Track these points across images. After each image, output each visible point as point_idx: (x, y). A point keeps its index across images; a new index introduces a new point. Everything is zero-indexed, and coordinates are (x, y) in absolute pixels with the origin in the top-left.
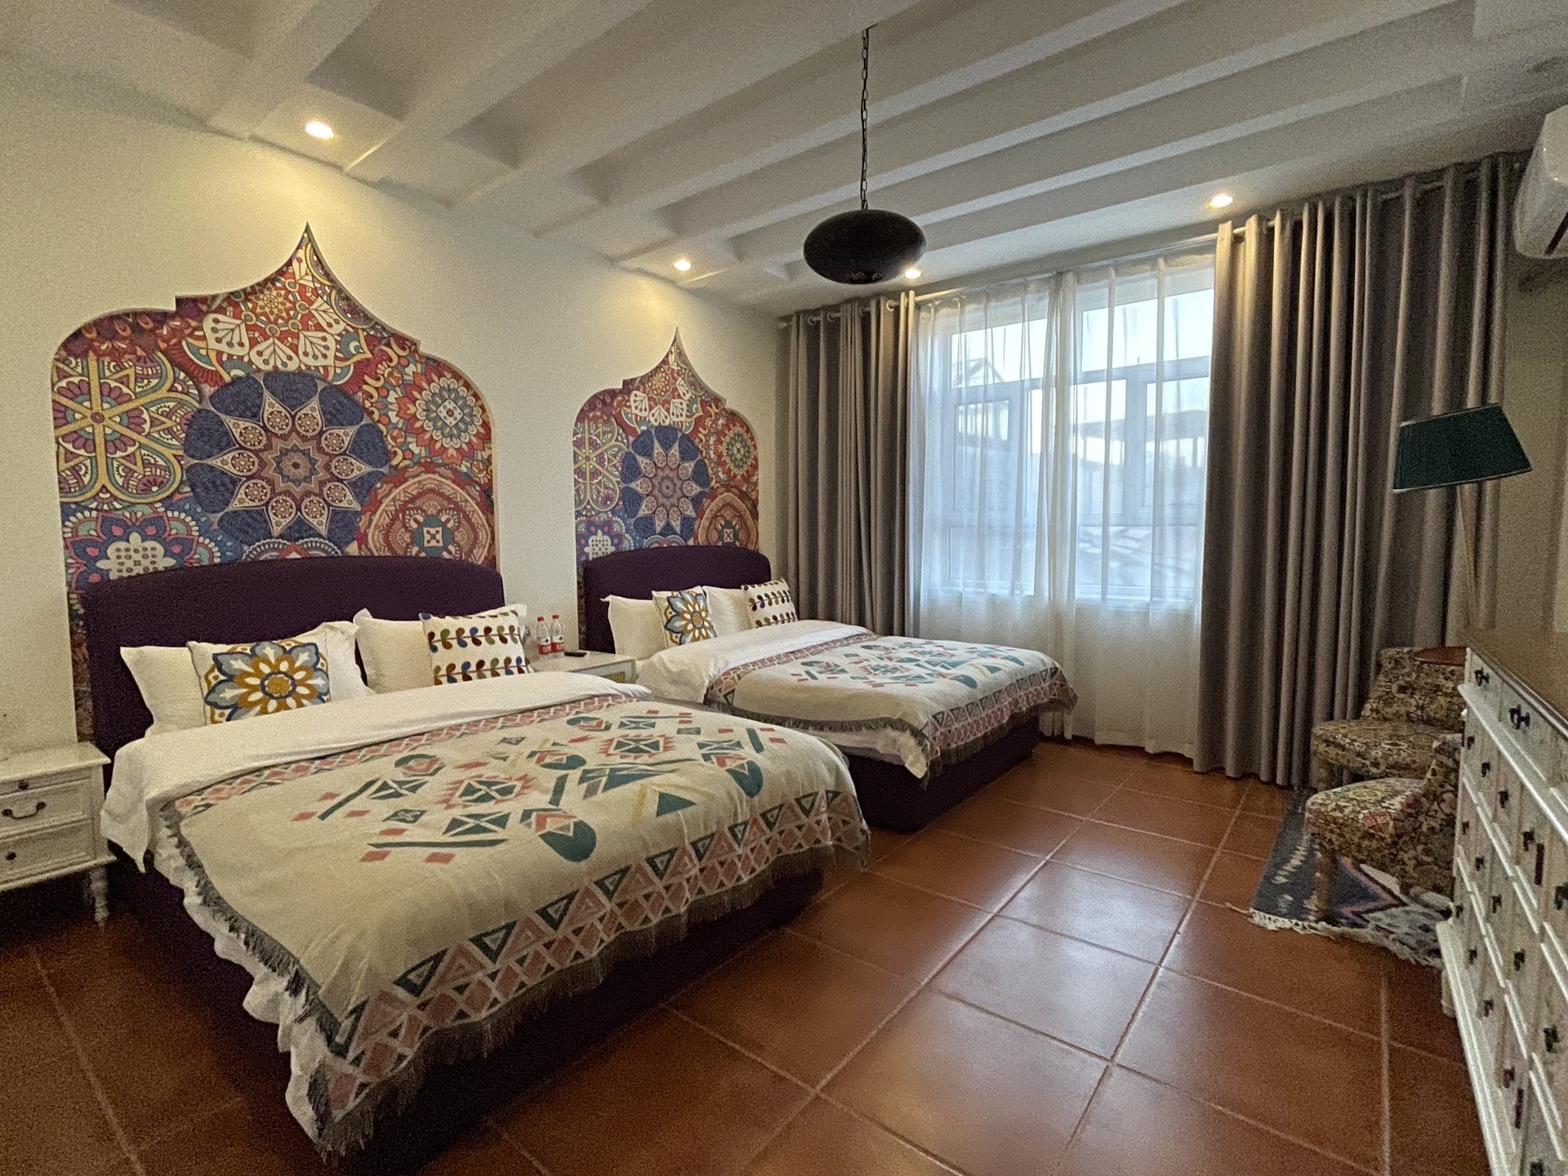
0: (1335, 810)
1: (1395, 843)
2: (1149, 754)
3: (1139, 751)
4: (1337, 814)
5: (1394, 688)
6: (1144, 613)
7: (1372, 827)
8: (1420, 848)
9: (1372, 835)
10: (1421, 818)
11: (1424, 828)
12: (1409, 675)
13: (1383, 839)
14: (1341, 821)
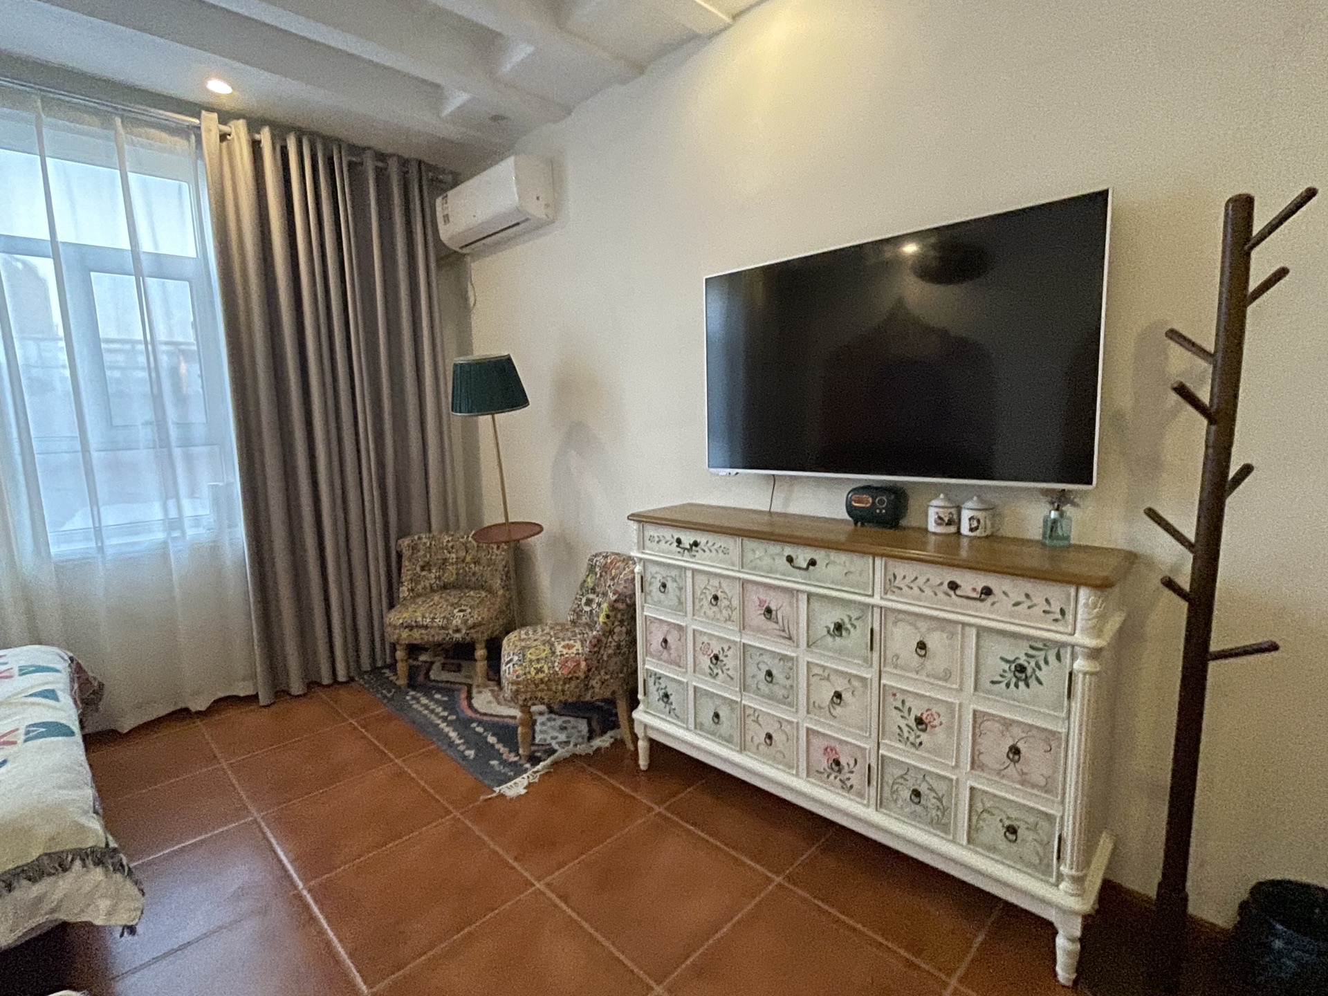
0: (537, 673)
1: (586, 677)
2: (199, 713)
3: (183, 714)
4: (541, 675)
5: (418, 569)
6: (163, 552)
7: (570, 673)
8: (602, 673)
9: (571, 678)
10: (602, 652)
11: (605, 658)
12: (425, 556)
13: (577, 678)
14: (546, 679)
